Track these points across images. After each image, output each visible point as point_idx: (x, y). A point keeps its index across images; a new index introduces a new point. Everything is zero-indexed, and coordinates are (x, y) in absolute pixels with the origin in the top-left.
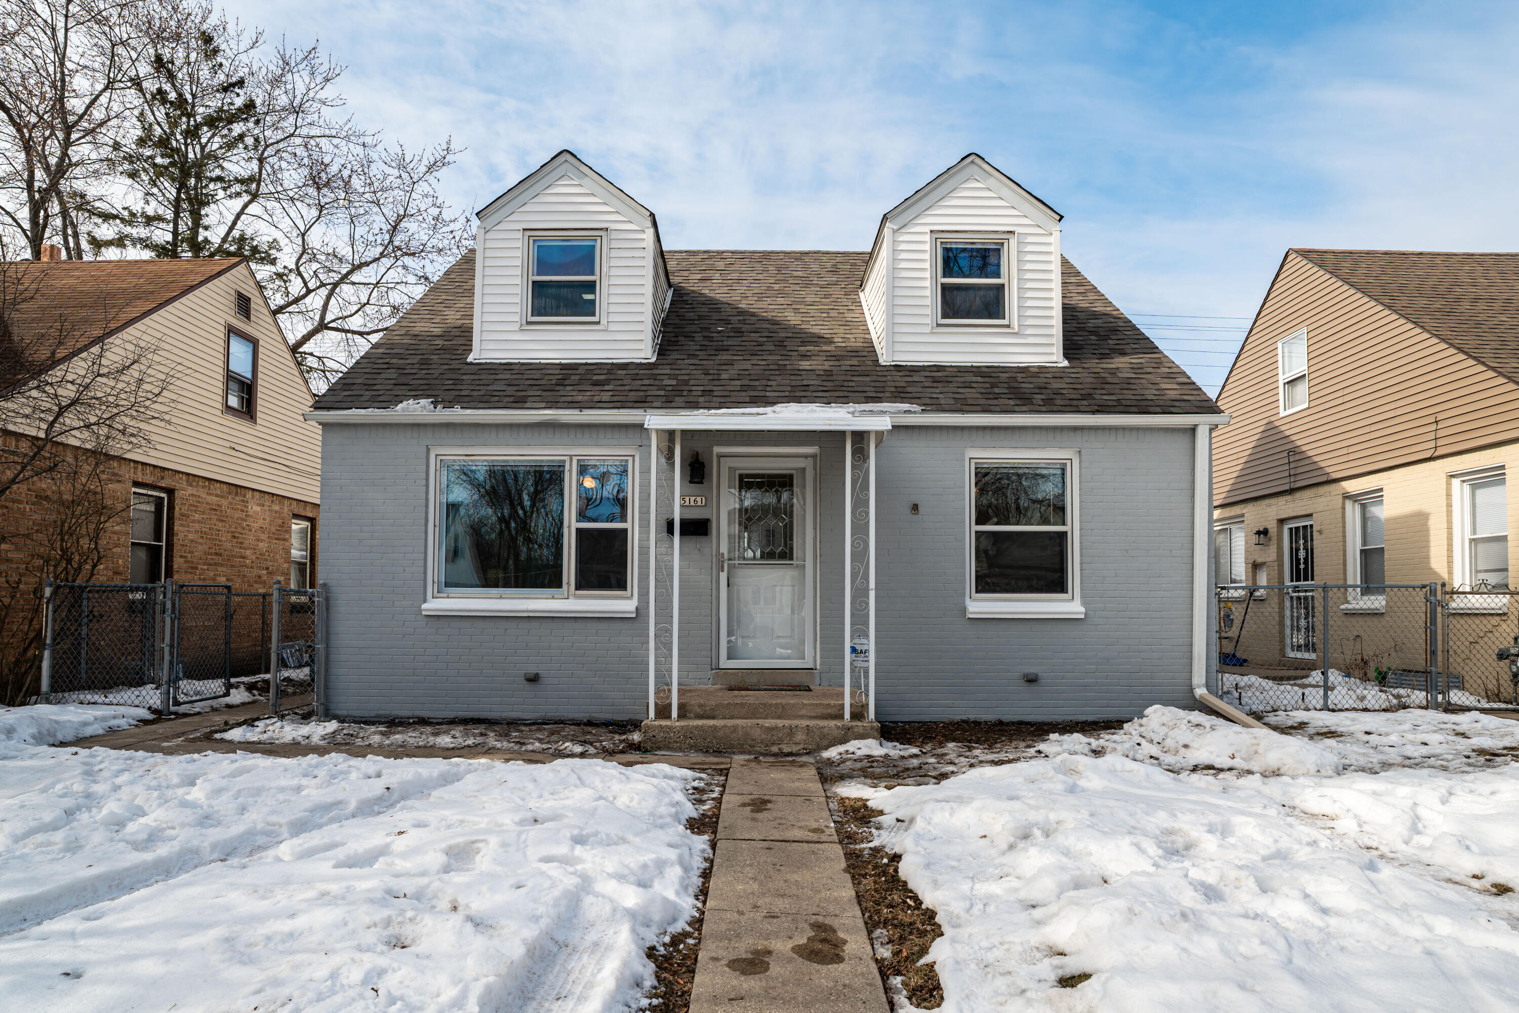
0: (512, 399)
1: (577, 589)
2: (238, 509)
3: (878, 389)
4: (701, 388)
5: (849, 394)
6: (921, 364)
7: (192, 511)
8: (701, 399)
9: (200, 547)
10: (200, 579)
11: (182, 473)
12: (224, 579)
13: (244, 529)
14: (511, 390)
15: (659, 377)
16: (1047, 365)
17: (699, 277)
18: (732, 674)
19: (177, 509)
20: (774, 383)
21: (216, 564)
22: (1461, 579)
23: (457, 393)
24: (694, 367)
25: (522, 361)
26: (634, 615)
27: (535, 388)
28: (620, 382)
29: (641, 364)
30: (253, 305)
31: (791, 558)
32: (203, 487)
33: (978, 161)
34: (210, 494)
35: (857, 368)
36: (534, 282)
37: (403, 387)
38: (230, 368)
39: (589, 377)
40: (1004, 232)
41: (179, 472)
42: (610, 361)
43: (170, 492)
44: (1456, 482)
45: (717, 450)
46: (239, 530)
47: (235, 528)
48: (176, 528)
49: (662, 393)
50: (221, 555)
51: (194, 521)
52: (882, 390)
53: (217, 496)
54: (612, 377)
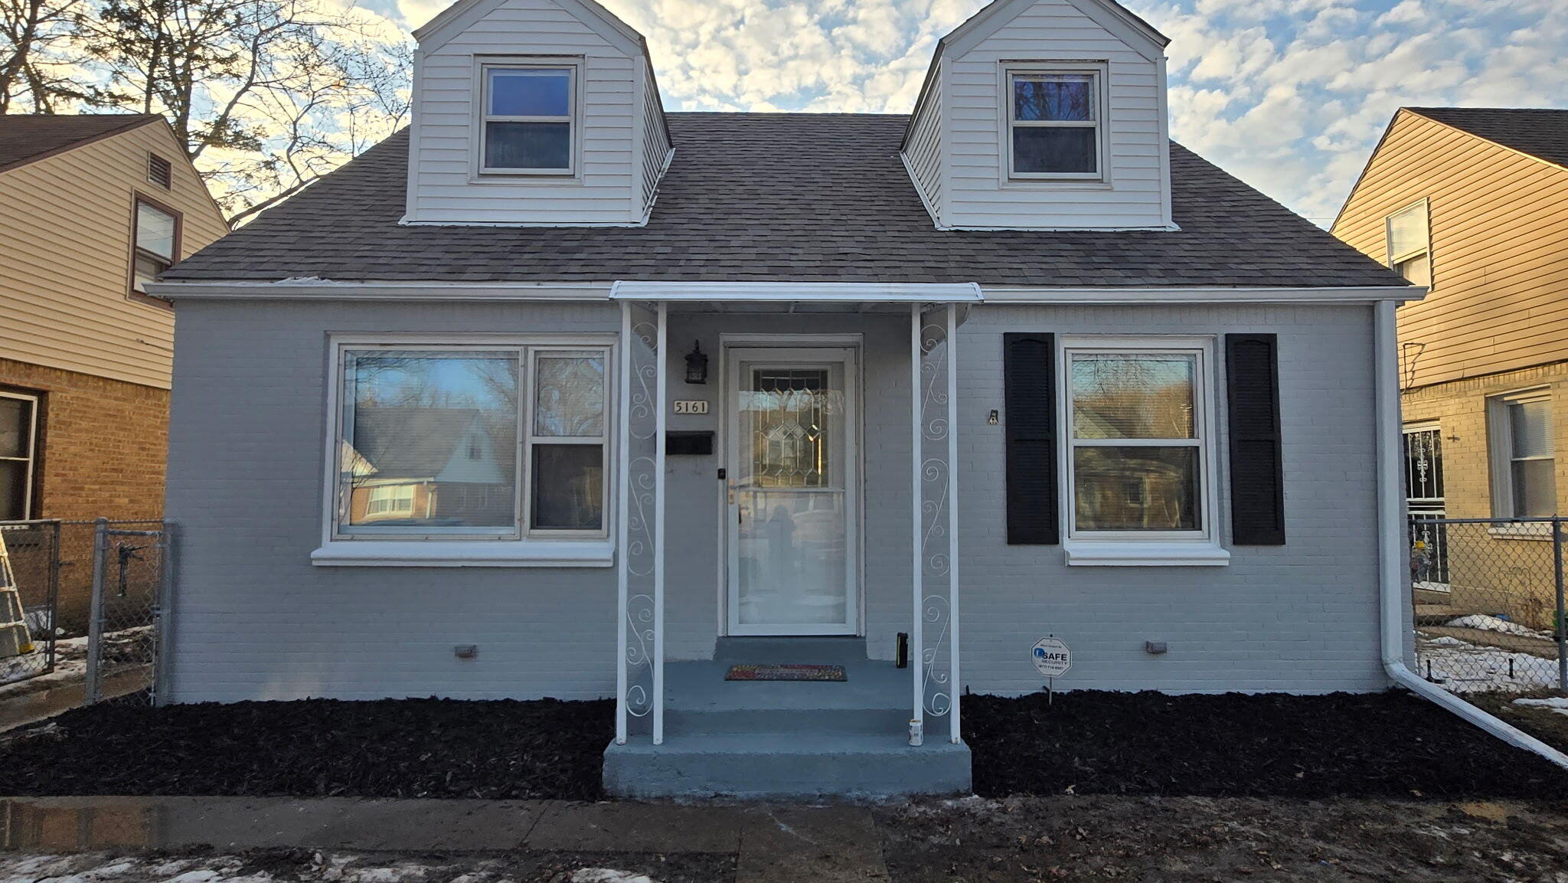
0: (446, 269)
1: (532, 527)
2: (149, 415)
3: (938, 259)
4: (704, 257)
5: (901, 264)
6: (990, 230)
7: (75, 417)
8: (703, 270)
9: (88, 462)
10: (88, 502)
11: (61, 370)
12: (127, 500)
13: (157, 438)
14: (447, 258)
15: (649, 244)
16: (1153, 230)
17: (708, 137)
19: (51, 415)
20: (800, 251)
21: (112, 483)
23: (371, 261)
24: (696, 233)
25: (471, 225)
26: (610, 564)
27: (482, 256)
28: (597, 250)
29: (627, 229)
30: (173, 172)
31: (825, 485)
32: (94, 388)
34: (106, 397)
35: (907, 234)
36: (488, 123)
37: (300, 253)
38: (138, 244)
39: (556, 243)
40: (1094, 61)
41: (56, 369)
42: (588, 225)
43: (42, 394)
45: (726, 338)
46: (151, 440)
47: (145, 438)
48: (48, 440)
49: (652, 262)
50: (121, 471)
51: (79, 430)
52: (943, 259)
53: (116, 399)
54: (586, 243)
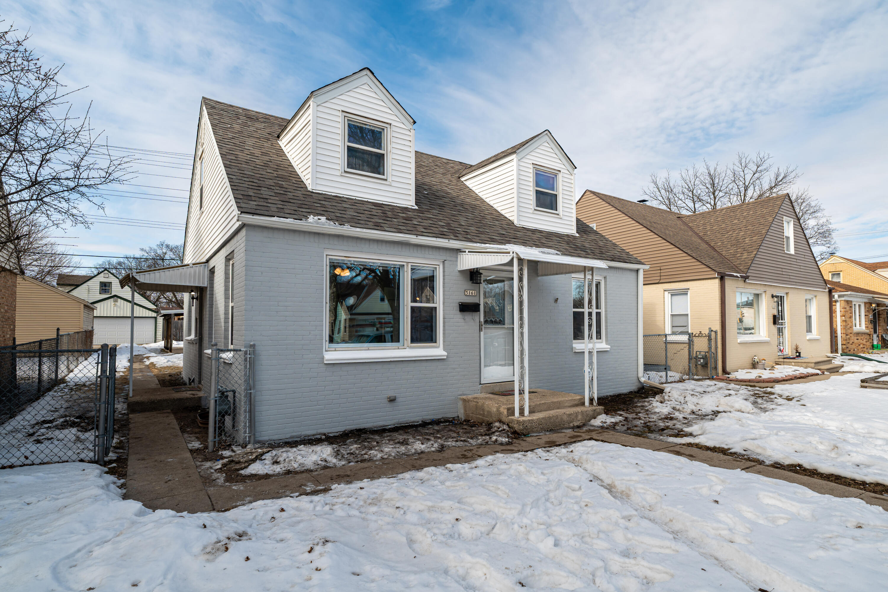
1: (412, 343)
6: (531, 228)
16: (571, 234)
18: (489, 386)
22: (668, 331)
25: (344, 196)
26: (446, 357)
31: (504, 324)
33: (549, 134)
36: (348, 147)
40: (557, 170)
42: (395, 204)
44: (666, 293)
